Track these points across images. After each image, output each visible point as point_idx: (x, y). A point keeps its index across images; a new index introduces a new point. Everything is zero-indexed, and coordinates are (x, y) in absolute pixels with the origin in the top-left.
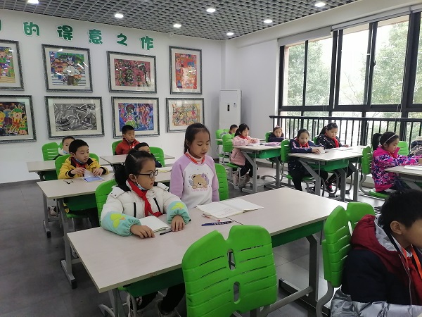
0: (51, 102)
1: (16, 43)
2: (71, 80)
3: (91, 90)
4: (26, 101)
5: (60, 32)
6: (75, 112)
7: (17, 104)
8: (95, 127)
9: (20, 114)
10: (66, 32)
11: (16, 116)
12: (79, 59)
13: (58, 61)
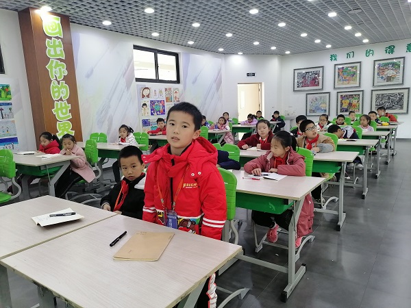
0: (374, 93)
1: (360, 62)
2: (389, 79)
3: (402, 84)
4: (361, 93)
5: (386, 51)
6: (389, 98)
7: (355, 95)
8: (402, 108)
9: (357, 101)
10: (391, 49)
11: (354, 102)
12: (396, 64)
13: (382, 68)
